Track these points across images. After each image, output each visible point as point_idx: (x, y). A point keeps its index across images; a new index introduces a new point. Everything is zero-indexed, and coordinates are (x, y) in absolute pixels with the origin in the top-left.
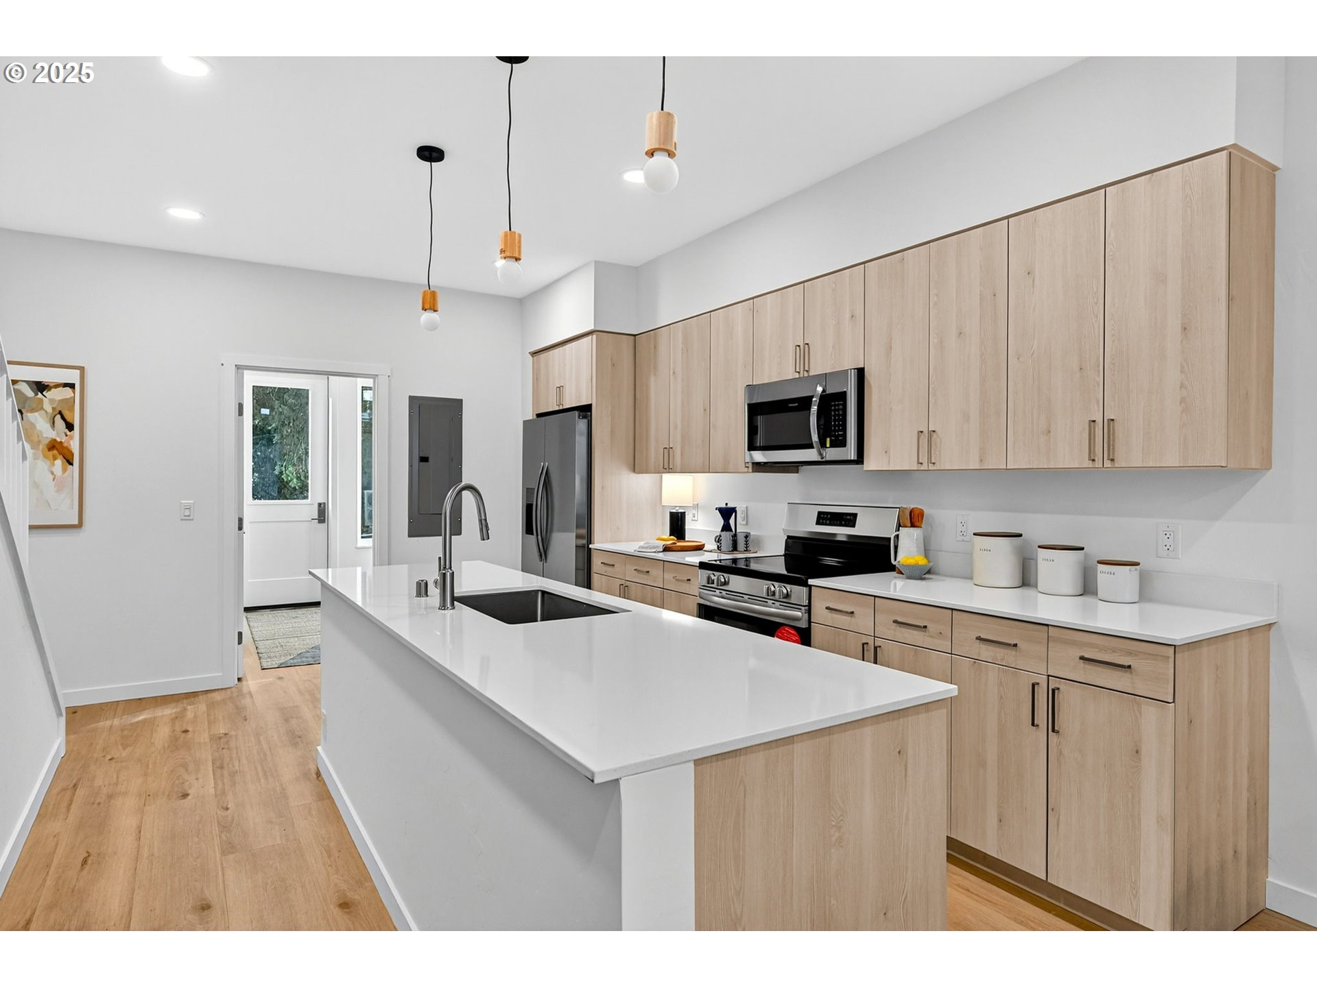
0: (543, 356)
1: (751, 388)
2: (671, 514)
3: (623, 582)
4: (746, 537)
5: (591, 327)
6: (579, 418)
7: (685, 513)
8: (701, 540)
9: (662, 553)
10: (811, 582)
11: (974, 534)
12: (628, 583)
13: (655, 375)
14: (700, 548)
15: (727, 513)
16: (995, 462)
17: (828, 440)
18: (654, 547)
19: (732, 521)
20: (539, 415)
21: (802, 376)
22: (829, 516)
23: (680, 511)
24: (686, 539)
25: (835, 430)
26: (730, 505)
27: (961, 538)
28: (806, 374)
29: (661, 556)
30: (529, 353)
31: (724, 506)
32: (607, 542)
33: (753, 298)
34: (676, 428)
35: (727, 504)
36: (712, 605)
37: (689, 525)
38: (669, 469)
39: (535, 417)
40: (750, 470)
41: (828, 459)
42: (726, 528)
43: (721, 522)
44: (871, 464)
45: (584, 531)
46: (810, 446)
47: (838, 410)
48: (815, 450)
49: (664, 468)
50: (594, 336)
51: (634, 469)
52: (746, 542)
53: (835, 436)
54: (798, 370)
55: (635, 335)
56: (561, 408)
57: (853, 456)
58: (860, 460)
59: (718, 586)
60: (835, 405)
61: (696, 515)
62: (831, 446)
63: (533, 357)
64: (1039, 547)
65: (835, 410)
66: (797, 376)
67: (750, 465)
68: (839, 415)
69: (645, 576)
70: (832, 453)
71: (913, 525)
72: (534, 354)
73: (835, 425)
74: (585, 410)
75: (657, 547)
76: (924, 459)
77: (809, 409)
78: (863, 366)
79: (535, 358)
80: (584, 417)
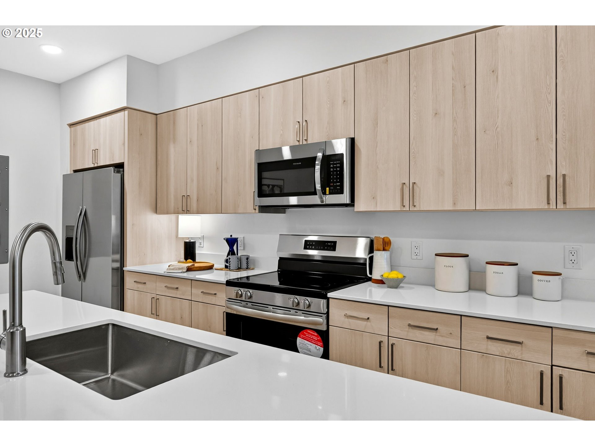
0: (79, 127)
1: (258, 152)
2: (186, 243)
3: (154, 296)
4: (247, 259)
5: (124, 105)
6: (114, 172)
7: (195, 242)
8: (211, 261)
9: (186, 273)
10: (330, 295)
11: (436, 255)
12: (158, 297)
13: (174, 143)
14: (211, 268)
15: (232, 242)
16: (467, 204)
17: (328, 189)
18: (179, 269)
19: (235, 248)
20: (75, 171)
21: (301, 143)
22: (314, 243)
23: (192, 241)
24: (196, 261)
25: (334, 182)
26: (233, 237)
27: (415, 257)
28: (305, 143)
29: (185, 275)
30: (67, 124)
31: (229, 237)
32: (136, 265)
33: (259, 88)
34: (192, 180)
35: (231, 236)
36: (235, 313)
37: (198, 251)
38: (187, 211)
39: (72, 172)
40: (257, 211)
41: (327, 203)
42: (231, 252)
43: (227, 248)
44: (361, 205)
45: (118, 257)
46: (315, 193)
47: (336, 167)
48: (317, 196)
49: (182, 210)
50: (126, 112)
51: (156, 210)
52: (247, 262)
53: (333, 186)
54: (298, 140)
55: (156, 115)
56: (96, 165)
57: (348, 201)
58: (352, 203)
59: (246, 299)
60: (333, 164)
61: (202, 243)
62: (330, 193)
63: (70, 127)
64: (487, 263)
65: (333, 168)
66: (297, 144)
67: (257, 208)
68: (337, 171)
69: (176, 291)
70: (331, 199)
71: (384, 250)
72: (71, 125)
73: (333, 178)
74: (119, 167)
75: (182, 268)
76: (406, 203)
77: (314, 166)
78: (354, 137)
79: (72, 129)
80: (118, 172)
